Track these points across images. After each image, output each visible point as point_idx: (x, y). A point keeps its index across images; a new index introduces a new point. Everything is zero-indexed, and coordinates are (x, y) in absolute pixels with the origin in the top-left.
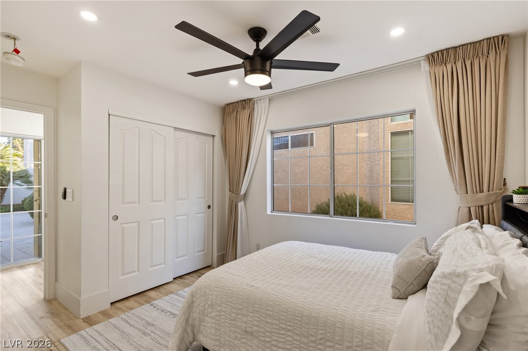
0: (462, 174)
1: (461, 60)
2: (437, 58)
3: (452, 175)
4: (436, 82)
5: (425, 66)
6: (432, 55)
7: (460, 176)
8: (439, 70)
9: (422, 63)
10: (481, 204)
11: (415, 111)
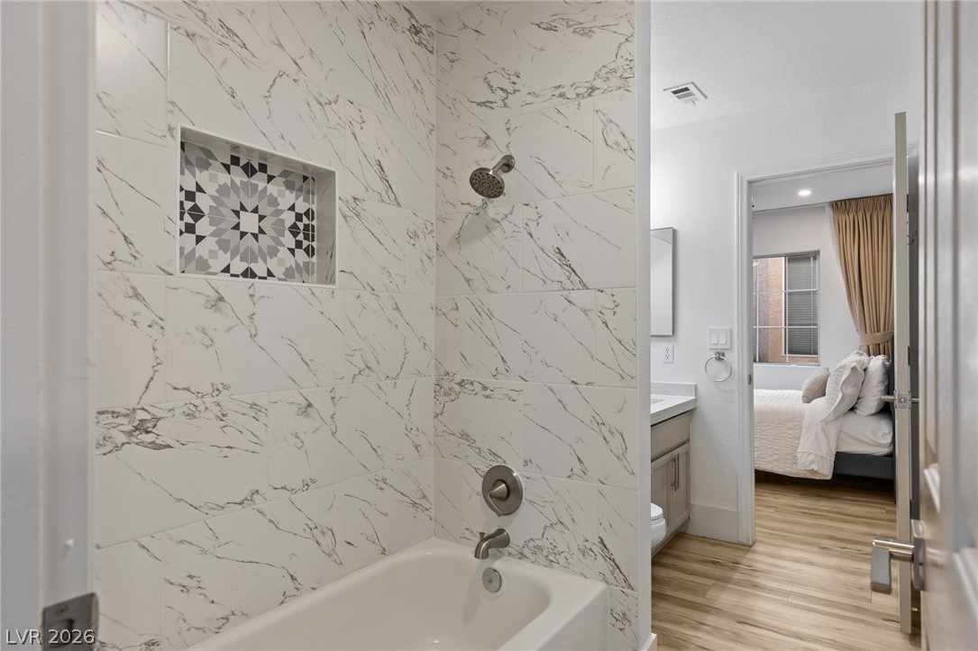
0: (862, 315)
1: (862, 211)
2: (840, 206)
3: (853, 317)
4: (840, 230)
5: (829, 211)
6: (836, 202)
7: (860, 317)
8: (843, 218)
9: (827, 208)
10: (878, 342)
11: (819, 252)
